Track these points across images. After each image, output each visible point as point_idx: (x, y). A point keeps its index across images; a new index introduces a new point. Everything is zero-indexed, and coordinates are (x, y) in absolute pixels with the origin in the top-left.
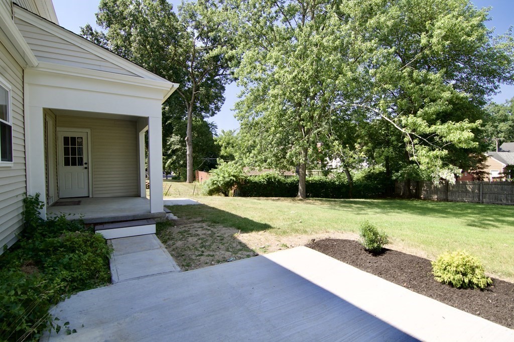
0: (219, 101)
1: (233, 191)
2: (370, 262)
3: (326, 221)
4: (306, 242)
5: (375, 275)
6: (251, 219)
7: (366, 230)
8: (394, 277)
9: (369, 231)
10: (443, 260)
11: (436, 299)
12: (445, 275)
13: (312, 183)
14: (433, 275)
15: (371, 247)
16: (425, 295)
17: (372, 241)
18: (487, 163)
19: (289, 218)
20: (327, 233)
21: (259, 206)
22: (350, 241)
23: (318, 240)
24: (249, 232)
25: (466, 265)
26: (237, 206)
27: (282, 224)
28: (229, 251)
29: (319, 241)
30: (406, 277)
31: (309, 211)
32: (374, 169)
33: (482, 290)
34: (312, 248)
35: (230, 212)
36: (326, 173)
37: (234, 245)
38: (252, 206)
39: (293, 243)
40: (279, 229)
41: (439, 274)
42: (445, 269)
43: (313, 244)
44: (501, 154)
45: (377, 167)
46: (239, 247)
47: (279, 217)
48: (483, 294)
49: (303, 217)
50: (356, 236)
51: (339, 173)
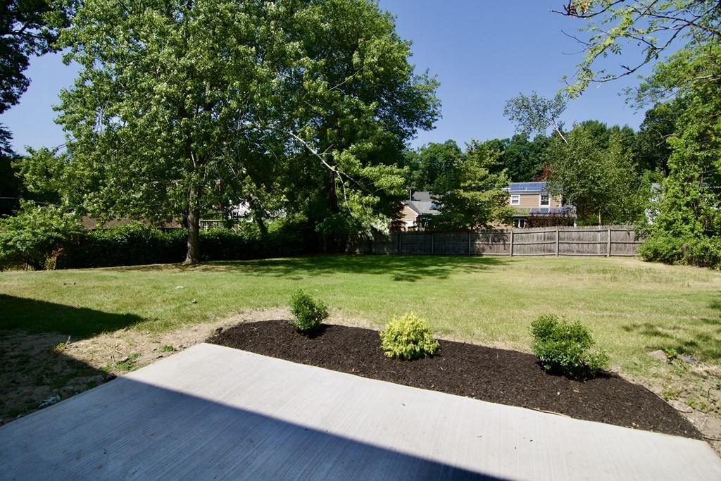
0: (13, 83)
1: (54, 259)
2: (306, 349)
3: (236, 296)
4: (207, 335)
5: (315, 365)
6: (97, 309)
7: (300, 304)
8: (339, 363)
9: (303, 305)
10: (393, 329)
11: (389, 381)
12: (395, 347)
13: (209, 239)
14: (382, 349)
15: (307, 327)
16: (377, 378)
17: (308, 318)
18: (404, 212)
19: (173, 299)
20: (241, 315)
21: (114, 283)
22: (276, 322)
23: (227, 328)
24: (92, 337)
25: (416, 330)
26: (65, 287)
27: (162, 310)
28: (44, 385)
29: (229, 330)
30: (353, 359)
31: (207, 281)
32: (294, 218)
33: (431, 357)
34: (219, 344)
35: (46, 300)
36: (229, 224)
37: (57, 369)
38: (97, 284)
39: (183, 341)
40: (156, 320)
41: (390, 347)
42: (396, 340)
43: (220, 336)
44: (414, 202)
45: (297, 215)
46: (69, 370)
47: (154, 299)
48: (433, 361)
49: (199, 293)
50: (284, 313)
51: (247, 224)
